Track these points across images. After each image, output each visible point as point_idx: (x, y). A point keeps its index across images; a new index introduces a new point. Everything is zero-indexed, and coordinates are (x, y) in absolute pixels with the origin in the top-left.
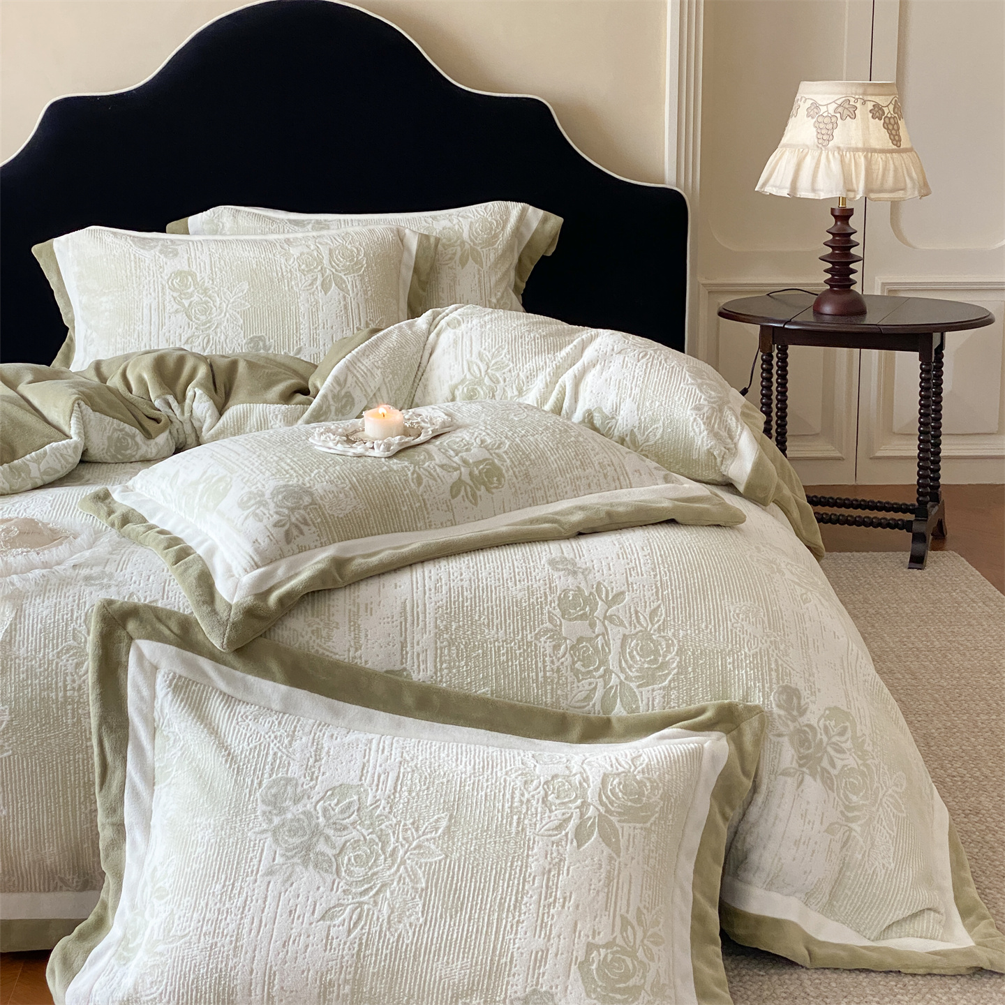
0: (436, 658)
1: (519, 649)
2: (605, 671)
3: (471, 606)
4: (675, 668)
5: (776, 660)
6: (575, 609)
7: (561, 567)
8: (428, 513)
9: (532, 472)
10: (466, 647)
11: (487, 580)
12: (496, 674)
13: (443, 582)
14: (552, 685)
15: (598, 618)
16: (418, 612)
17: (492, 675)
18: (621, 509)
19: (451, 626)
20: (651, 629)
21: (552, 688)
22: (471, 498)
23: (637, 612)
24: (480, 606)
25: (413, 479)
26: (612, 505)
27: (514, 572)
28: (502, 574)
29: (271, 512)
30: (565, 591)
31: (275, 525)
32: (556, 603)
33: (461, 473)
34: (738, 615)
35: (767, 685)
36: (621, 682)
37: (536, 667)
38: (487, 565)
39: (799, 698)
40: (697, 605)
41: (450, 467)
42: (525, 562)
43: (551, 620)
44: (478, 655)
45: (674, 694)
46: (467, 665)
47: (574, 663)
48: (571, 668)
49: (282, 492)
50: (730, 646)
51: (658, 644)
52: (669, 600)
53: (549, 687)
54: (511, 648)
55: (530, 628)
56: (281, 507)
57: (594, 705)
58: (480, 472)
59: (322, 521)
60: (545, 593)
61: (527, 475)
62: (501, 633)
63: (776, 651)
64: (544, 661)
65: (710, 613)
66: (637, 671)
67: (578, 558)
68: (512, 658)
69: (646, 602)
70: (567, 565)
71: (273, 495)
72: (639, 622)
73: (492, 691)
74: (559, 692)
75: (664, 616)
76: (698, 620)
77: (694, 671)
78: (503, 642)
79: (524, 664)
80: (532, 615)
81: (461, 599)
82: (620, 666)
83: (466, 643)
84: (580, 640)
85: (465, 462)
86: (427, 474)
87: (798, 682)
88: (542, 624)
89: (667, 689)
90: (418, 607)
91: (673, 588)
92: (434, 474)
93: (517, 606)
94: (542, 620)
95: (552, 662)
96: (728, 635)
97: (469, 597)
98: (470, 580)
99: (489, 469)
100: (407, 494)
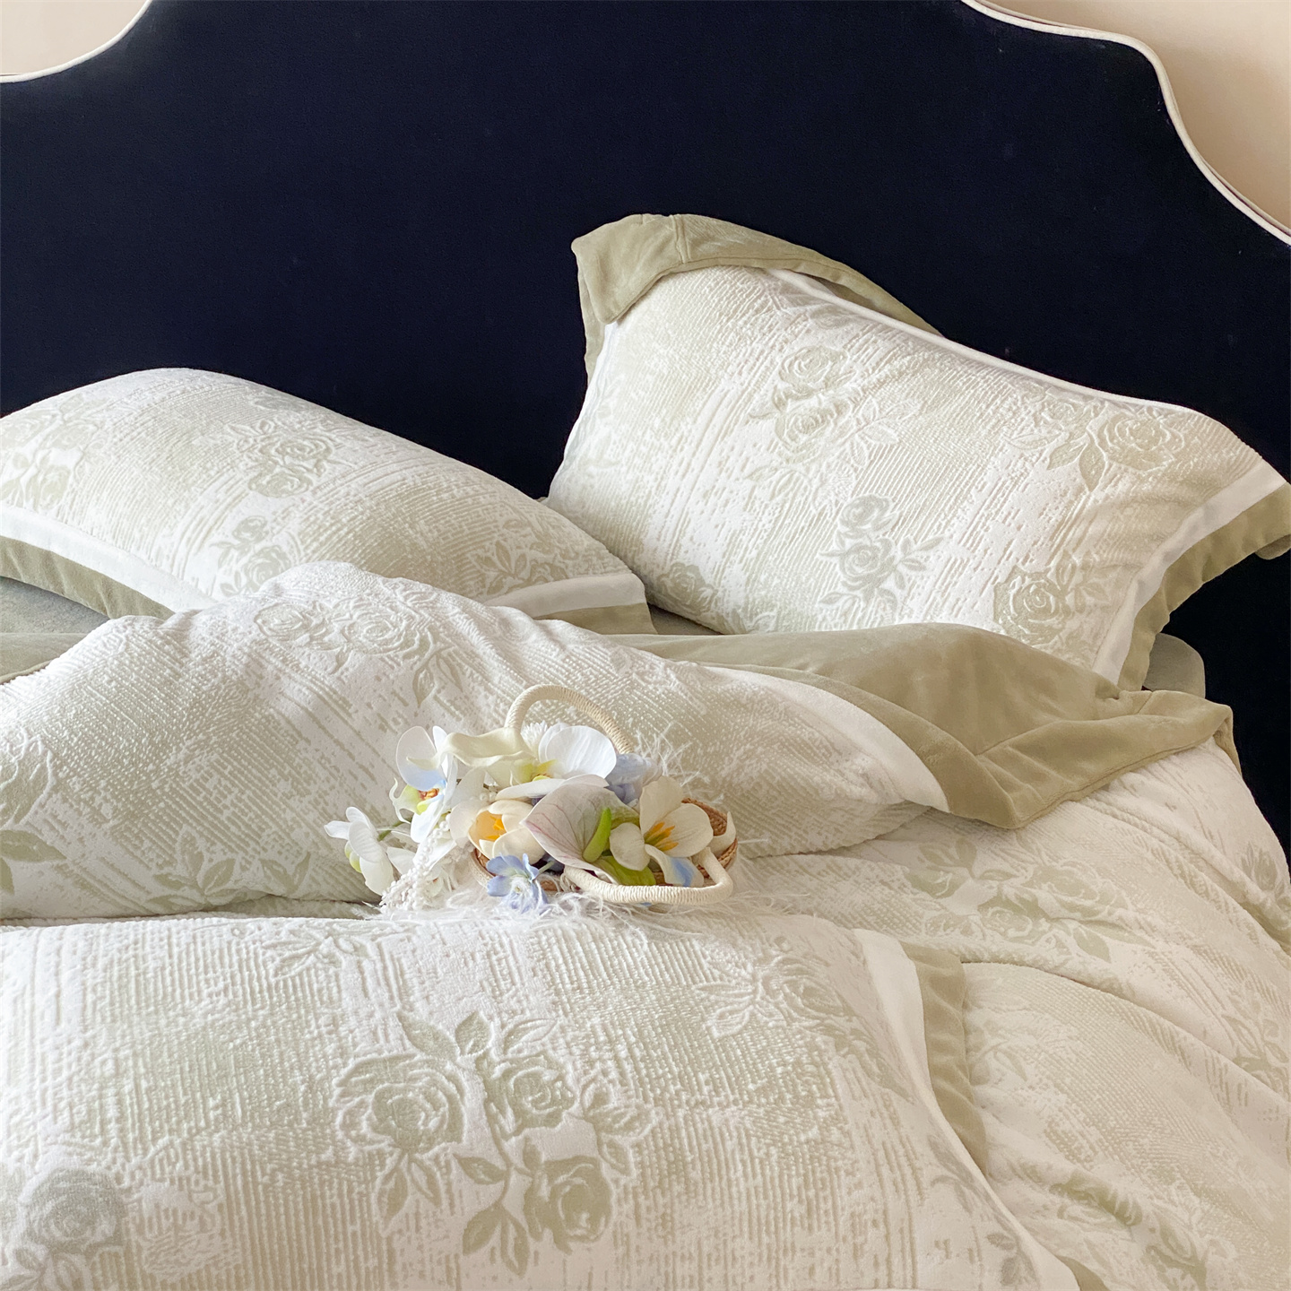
22: (512, 1254)
25: (381, 1196)
33: (505, 1190)
41: (487, 1166)
49: (60, 1193)
58: (553, 1195)
85: (530, 1156)
86: (424, 1180)
92: (441, 1182)
99: (580, 1186)
100: (354, 1234)
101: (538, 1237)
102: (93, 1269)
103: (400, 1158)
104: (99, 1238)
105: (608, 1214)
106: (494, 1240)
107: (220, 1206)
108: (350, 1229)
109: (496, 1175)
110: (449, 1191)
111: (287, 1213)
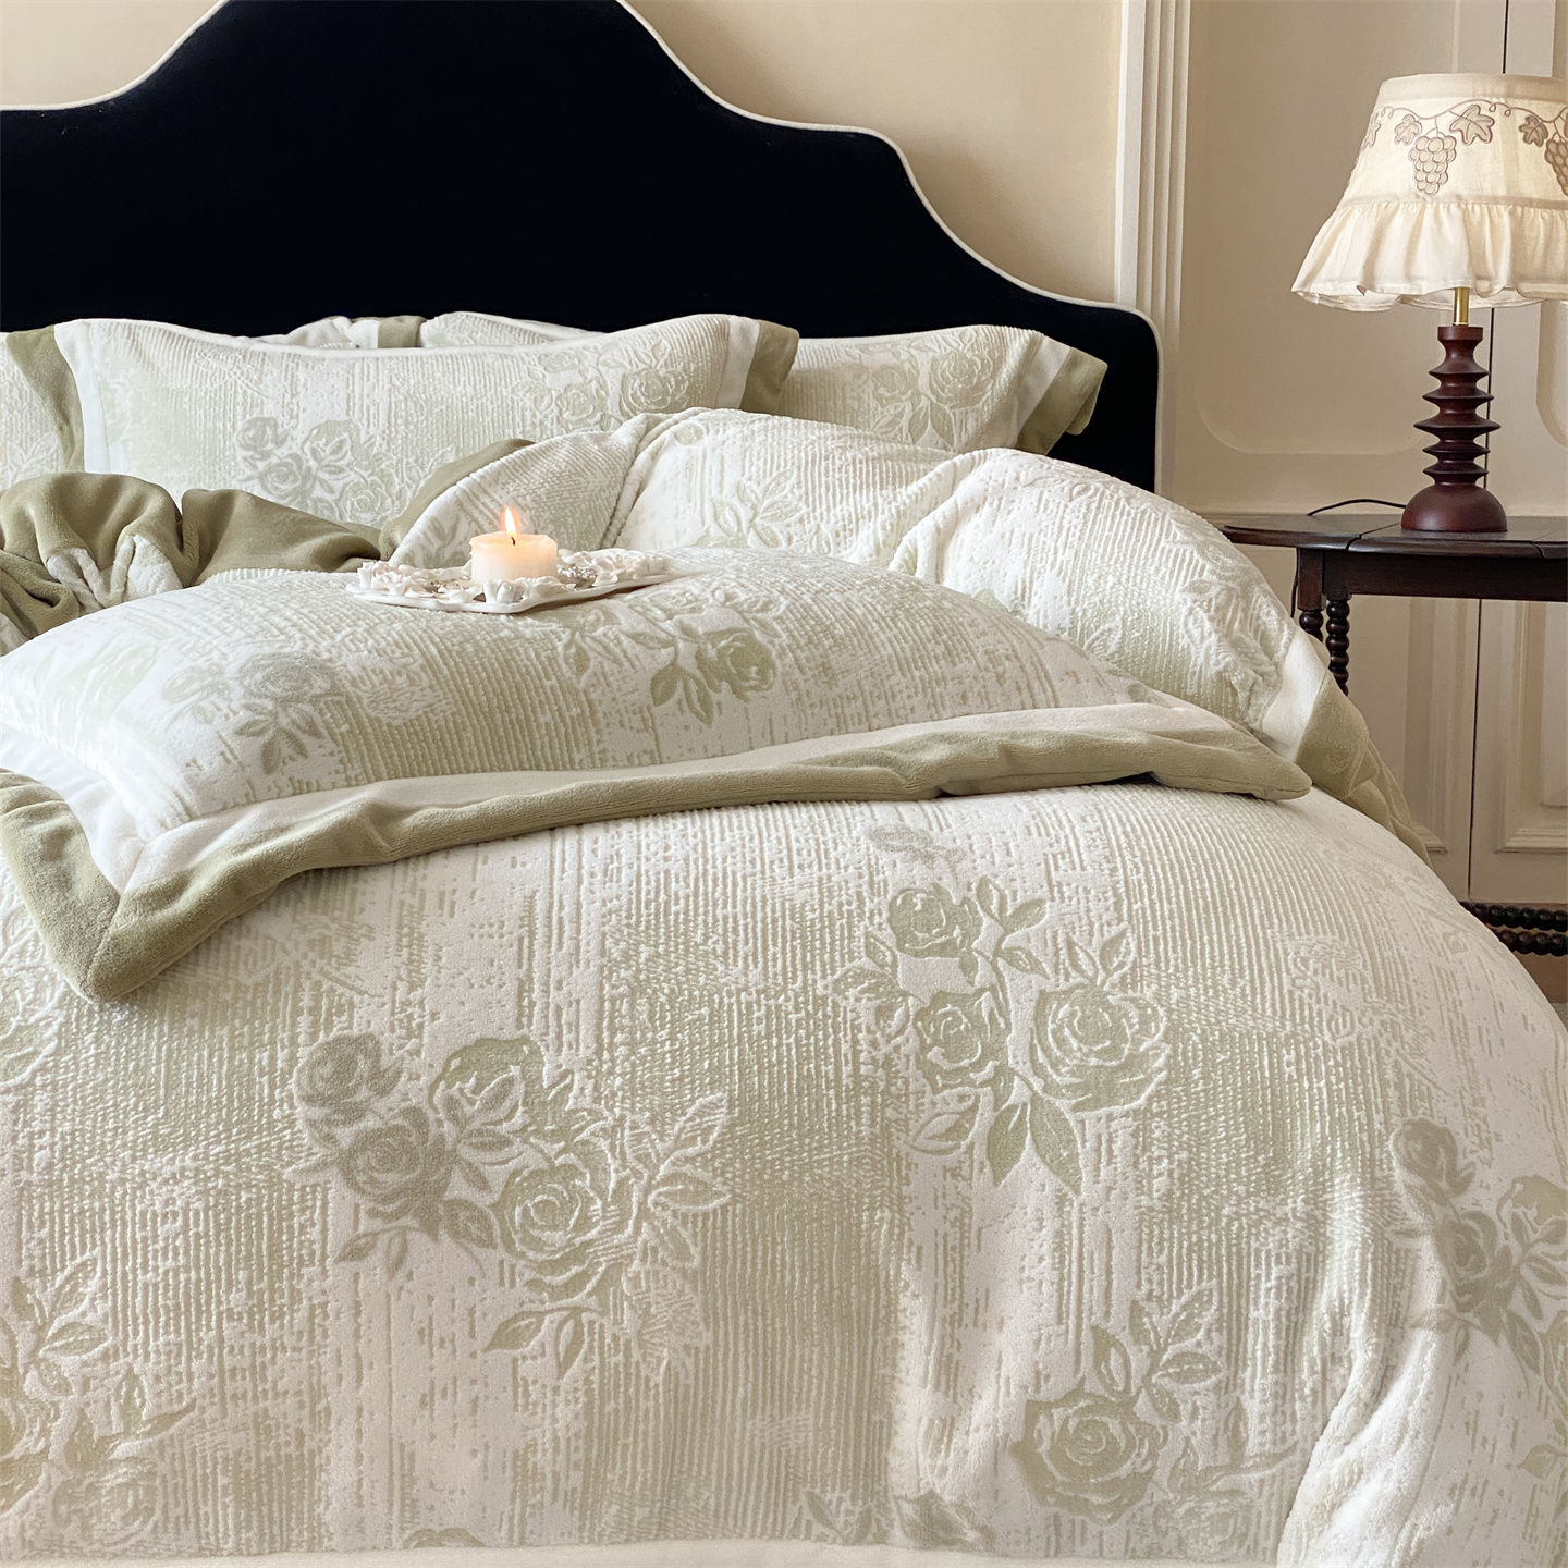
0: (600, 1019)
1: (797, 1010)
2: (997, 1069)
3: (686, 913)
4: (1160, 1070)
5: (1396, 1065)
6: (929, 930)
7: (895, 843)
8: (598, 732)
9: (837, 661)
10: (671, 1000)
11: (724, 860)
12: (741, 1061)
13: (624, 861)
14: (874, 1095)
15: (980, 953)
16: (560, 920)
17: (732, 1065)
18: (1035, 743)
19: (638, 953)
20: (1103, 983)
21: (873, 1102)
22: (697, 705)
23: (1070, 945)
24: (706, 913)
25: (566, 659)
26: (1013, 735)
27: (789, 849)
28: (762, 850)
29: (235, 705)
30: (907, 893)
31: (240, 732)
32: (885, 915)
33: (676, 653)
34: (1305, 961)
35: (1378, 1118)
36: (1035, 1099)
37: (837, 1053)
38: (727, 834)
39: (1452, 1152)
40: (1210, 934)
41: (653, 638)
42: (814, 831)
43: (871, 951)
44: (701, 1018)
45: (1158, 1128)
46: (672, 1038)
47: (924, 1049)
48: (918, 1061)
49: (264, 667)
50: (1289, 1027)
51: (1118, 1013)
52: (1146, 923)
53: (865, 1100)
54: (778, 1007)
55: (823, 965)
56: (260, 696)
57: (971, 1147)
58: (720, 655)
59: (351, 731)
60: (859, 894)
61: (825, 668)
62: (755, 974)
63: (1396, 1045)
64: (855, 1042)
65: (1240, 954)
66: (1073, 1073)
67: (936, 830)
68: (778, 1030)
69: (1091, 925)
70: (911, 840)
71: (243, 673)
72: (1076, 966)
73: (730, 1100)
74: (889, 1113)
75: (1133, 955)
76: (1213, 968)
77: (1205, 1077)
78: (758, 992)
79: (808, 1045)
80: (828, 940)
81: (662, 897)
82: (1033, 1061)
83: (672, 991)
84: (939, 998)
85: (687, 631)
86: (601, 649)
87: (1447, 1113)
88: (851, 960)
89: (1143, 1115)
90: (561, 908)
91: (1154, 897)
92: (617, 651)
93: (792, 919)
94: (851, 952)
95: (874, 1044)
96: (1282, 1002)
97: (681, 894)
98: (686, 860)
99: (741, 649)
100: (552, 688)
101: (717, 691)
102: (321, 713)
103: (573, 634)
104: (319, 692)
105: (774, 667)
106: (679, 693)
107: (422, 667)
108: (547, 684)
109: (665, 644)
110: (626, 656)
111: (485, 670)
